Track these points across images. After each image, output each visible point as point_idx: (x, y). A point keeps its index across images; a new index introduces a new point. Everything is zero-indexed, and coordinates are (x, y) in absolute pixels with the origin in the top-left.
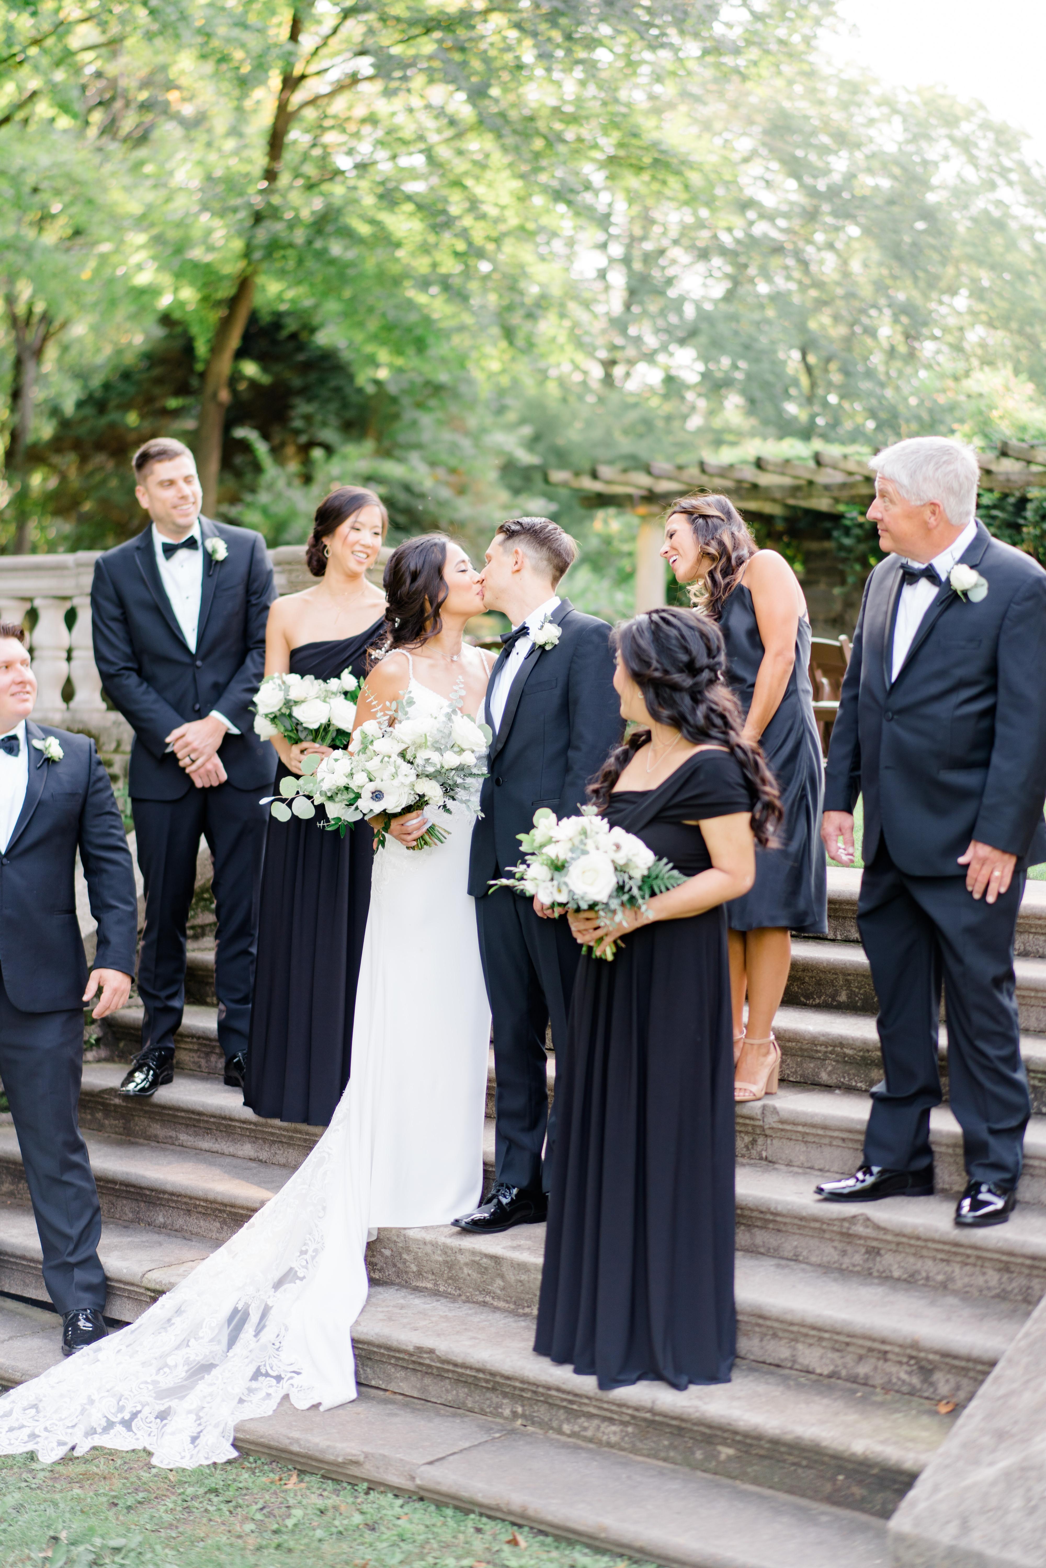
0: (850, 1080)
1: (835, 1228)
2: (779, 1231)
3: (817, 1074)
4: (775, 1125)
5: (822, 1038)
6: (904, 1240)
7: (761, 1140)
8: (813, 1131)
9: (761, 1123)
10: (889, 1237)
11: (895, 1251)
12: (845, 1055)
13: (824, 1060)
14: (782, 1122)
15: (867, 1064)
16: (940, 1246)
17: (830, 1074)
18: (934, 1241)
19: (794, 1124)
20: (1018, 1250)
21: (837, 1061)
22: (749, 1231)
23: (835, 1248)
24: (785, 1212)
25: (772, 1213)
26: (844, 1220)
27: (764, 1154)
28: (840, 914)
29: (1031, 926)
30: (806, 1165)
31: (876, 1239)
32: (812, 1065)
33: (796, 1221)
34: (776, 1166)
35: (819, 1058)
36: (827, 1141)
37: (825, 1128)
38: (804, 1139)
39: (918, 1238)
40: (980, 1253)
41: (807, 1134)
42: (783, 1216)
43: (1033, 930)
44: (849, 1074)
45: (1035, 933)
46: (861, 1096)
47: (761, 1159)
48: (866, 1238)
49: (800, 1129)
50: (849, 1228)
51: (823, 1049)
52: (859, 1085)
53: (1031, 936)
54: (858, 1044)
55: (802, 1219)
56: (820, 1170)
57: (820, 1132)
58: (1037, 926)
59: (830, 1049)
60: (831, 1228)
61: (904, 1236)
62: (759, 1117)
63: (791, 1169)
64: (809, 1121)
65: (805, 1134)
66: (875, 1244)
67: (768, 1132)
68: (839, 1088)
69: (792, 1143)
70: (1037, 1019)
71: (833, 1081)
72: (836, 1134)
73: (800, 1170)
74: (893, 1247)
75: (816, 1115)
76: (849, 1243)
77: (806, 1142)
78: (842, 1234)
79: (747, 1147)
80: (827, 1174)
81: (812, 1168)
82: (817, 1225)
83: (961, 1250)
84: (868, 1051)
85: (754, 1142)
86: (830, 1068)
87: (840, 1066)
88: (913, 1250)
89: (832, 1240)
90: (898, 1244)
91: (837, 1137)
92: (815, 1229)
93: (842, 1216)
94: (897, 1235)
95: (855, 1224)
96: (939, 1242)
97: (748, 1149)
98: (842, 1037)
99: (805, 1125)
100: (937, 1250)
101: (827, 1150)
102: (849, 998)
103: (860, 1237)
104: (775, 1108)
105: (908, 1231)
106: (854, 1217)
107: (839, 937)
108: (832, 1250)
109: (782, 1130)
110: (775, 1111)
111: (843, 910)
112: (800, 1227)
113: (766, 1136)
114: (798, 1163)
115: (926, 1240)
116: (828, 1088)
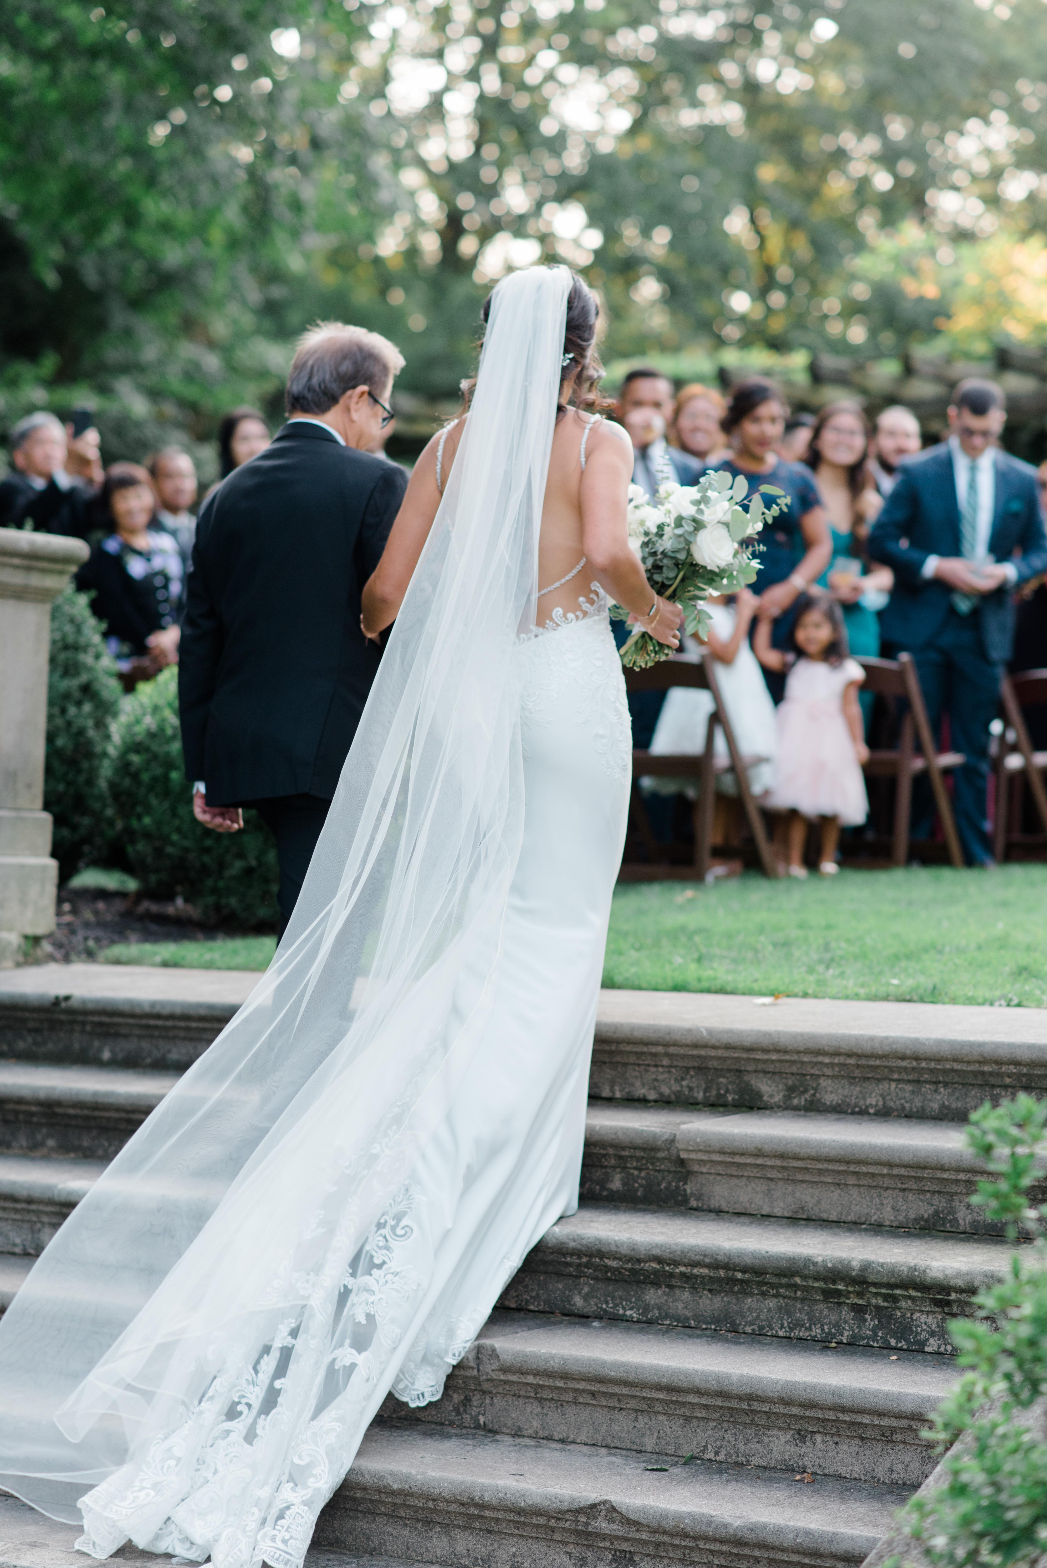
0: (616, 1305)
1: (567, 1525)
2: (490, 1532)
3: (569, 1299)
4: (494, 1375)
5: (572, 1244)
6: (666, 1539)
7: (476, 1400)
8: (549, 1382)
9: (475, 1372)
10: (644, 1536)
11: (654, 1557)
12: (608, 1268)
13: (579, 1277)
14: (504, 1370)
15: (639, 1282)
16: (717, 1547)
17: (586, 1298)
18: (706, 1538)
19: (522, 1372)
20: (825, 1547)
21: (596, 1279)
22: (447, 1534)
23: (570, 1554)
24: (494, 1502)
25: (477, 1506)
26: (579, 1511)
27: (482, 1420)
28: (618, 1059)
29: (891, 1069)
30: (541, 1434)
31: (627, 1540)
32: (561, 1286)
33: (512, 1516)
34: (498, 1437)
35: (570, 1275)
36: (569, 1397)
37: (566, 1376)
38: (538, 1395)
39: (685, 1535)
40: (772, 1555)
41: (542, 1386)
42: (494, 1509)
43: (896, 1076)
44: (613, 1298)
45: (898, 1081)
46: (628, 1329)
47: (478, 1427)
48: (612, 1538)
49: (530, 1379)
50: (587, 1524)
51: (574, 1260)
52: (628, 1313)
53: (893, 1085)
54: (624, 1251)
55: (520, 1512)
56: (562, 1441)
57: (560, 1384)
58: (900, 1070)
59: (585, 1260)
60: (561, 1524)
61: (665, 1532)
62: (472, 1364)
63: (518, 1440)
64: (542, 1366)
65: (537, 1387)
66: (625, 1546)
67: (486, 1386)
68: (599, 1318)
69: (521, 1401)
70: (893, 1208)
71: (591, 1308)
72: (581, 1386)
73: (532, 1442)
74: (651, 1550)
75: (553, 1357)
76: (588, 1546)
77: (540, 1400)
78: (578, 1533)
79: (456, 1409)
80: (572, 1447)
81: (549, 1438)
82: (542, 1521)
83: (747, 1551)
84: (639, 1261)
85: (467, 1401)
86: (586, 1290)
87: (600, 1285)
88: (679, 1554)
89: (564, 1543)
90: (658, 1545)
91: (583, 1391)
92: (539, 1526)
93: (576, 1506)
94: (654, 1532)
95: (596, 1518)
96: (715, 1540)
97: (458, 1413)
98: (600, 1241)
99: (537, 1373)
100: (712, 1552)
101: (571, 1410)
102: (624, 1184)
103: (604, 1537)
104: (494, 1350)
105: (668, 1524)
106: (593, 1506)
107: (618, 1095)
108: (566, 1558)
109: (506, 1382)
110: (494, 1354)
111: (622, 1053)
112: (518, 1525)
113: (484, 1392)
114: (530, 1432)
115: (695, 1538)
116: (581, 1319)
